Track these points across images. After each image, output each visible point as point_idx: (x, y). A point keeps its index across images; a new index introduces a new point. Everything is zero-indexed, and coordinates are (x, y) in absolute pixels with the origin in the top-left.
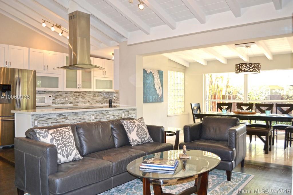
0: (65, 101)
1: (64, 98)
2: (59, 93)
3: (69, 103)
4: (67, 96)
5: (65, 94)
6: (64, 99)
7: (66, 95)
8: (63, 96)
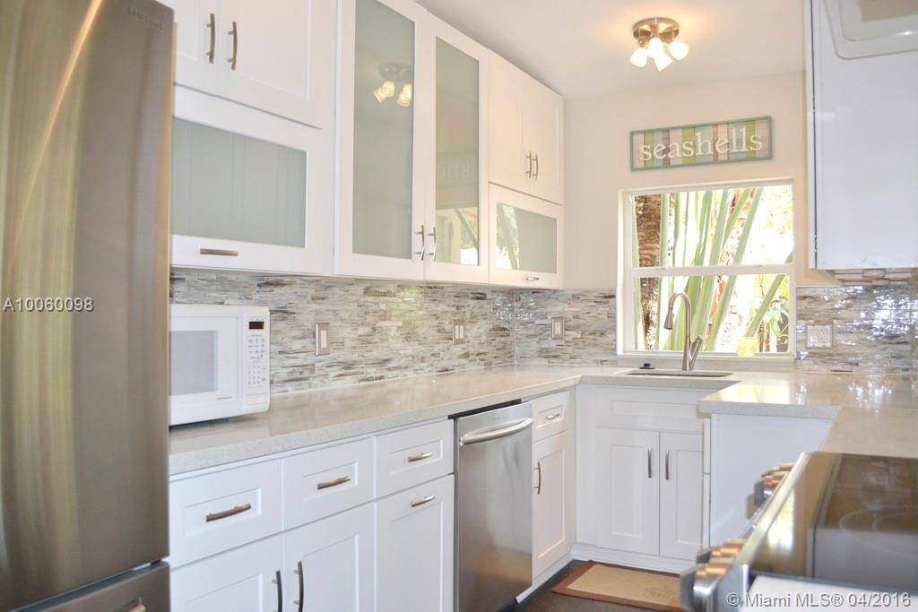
0: (309, 359)
1: (304, 337)
2: (277, 290)
3: (336, 371)
4: (325, 318)
5: (315, 306)
6: (307, 342)
7: (317, 312)
8: (301, 318)
